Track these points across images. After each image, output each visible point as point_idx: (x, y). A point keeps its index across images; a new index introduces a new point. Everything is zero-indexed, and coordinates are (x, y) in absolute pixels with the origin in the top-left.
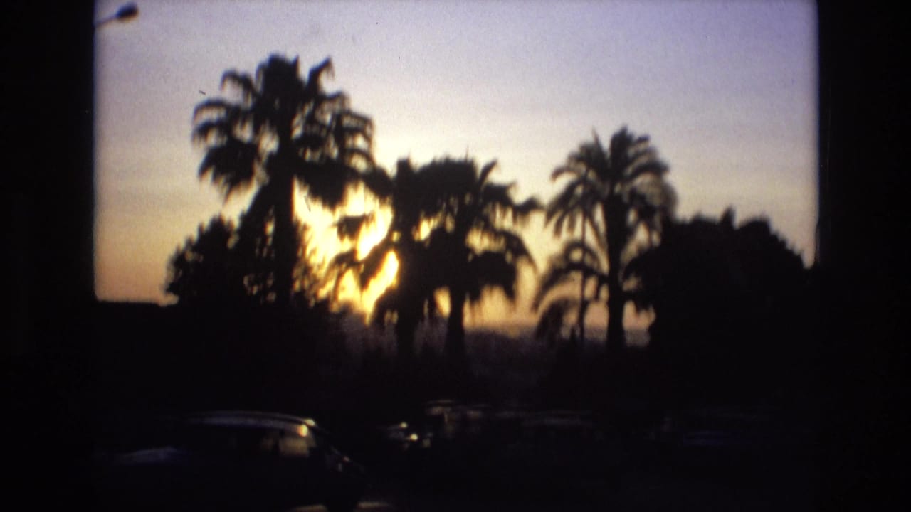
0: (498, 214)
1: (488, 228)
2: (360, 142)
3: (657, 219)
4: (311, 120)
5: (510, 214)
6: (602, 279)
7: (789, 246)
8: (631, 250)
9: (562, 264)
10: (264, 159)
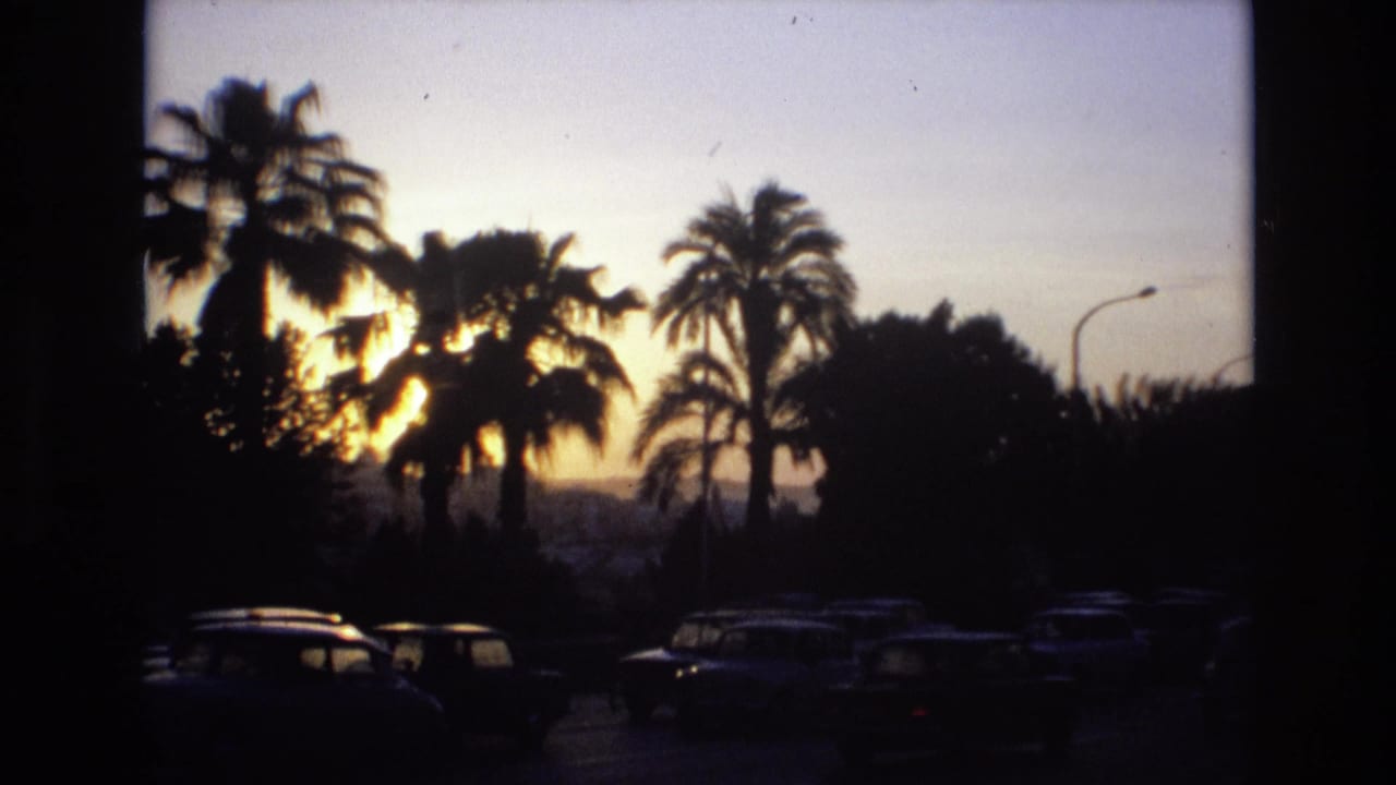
0: (577, 314)
1: (562, 335)
2: (362, 208)
3: (826, 318)
4: (292, 176)
5: (594, 312)
6: (739, 412)
7: (1033, 358)
8: (786, 364)
9: (678, 389)
10: (224, 236)
